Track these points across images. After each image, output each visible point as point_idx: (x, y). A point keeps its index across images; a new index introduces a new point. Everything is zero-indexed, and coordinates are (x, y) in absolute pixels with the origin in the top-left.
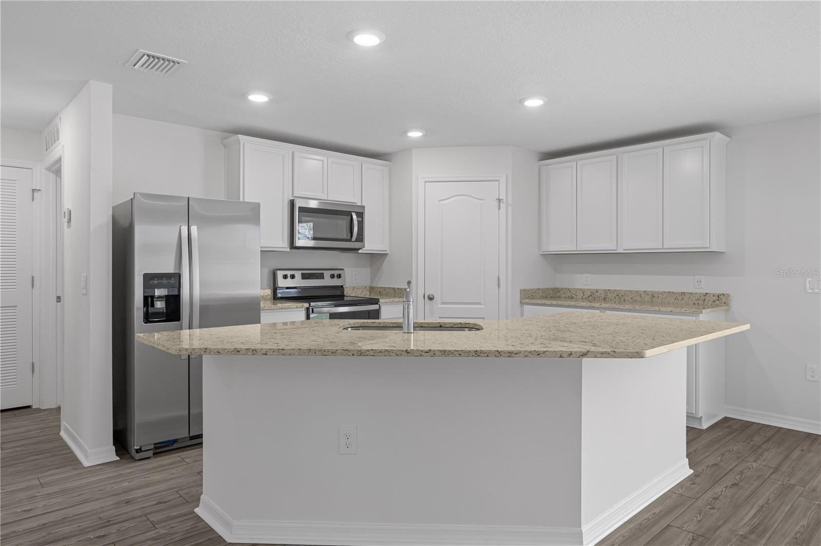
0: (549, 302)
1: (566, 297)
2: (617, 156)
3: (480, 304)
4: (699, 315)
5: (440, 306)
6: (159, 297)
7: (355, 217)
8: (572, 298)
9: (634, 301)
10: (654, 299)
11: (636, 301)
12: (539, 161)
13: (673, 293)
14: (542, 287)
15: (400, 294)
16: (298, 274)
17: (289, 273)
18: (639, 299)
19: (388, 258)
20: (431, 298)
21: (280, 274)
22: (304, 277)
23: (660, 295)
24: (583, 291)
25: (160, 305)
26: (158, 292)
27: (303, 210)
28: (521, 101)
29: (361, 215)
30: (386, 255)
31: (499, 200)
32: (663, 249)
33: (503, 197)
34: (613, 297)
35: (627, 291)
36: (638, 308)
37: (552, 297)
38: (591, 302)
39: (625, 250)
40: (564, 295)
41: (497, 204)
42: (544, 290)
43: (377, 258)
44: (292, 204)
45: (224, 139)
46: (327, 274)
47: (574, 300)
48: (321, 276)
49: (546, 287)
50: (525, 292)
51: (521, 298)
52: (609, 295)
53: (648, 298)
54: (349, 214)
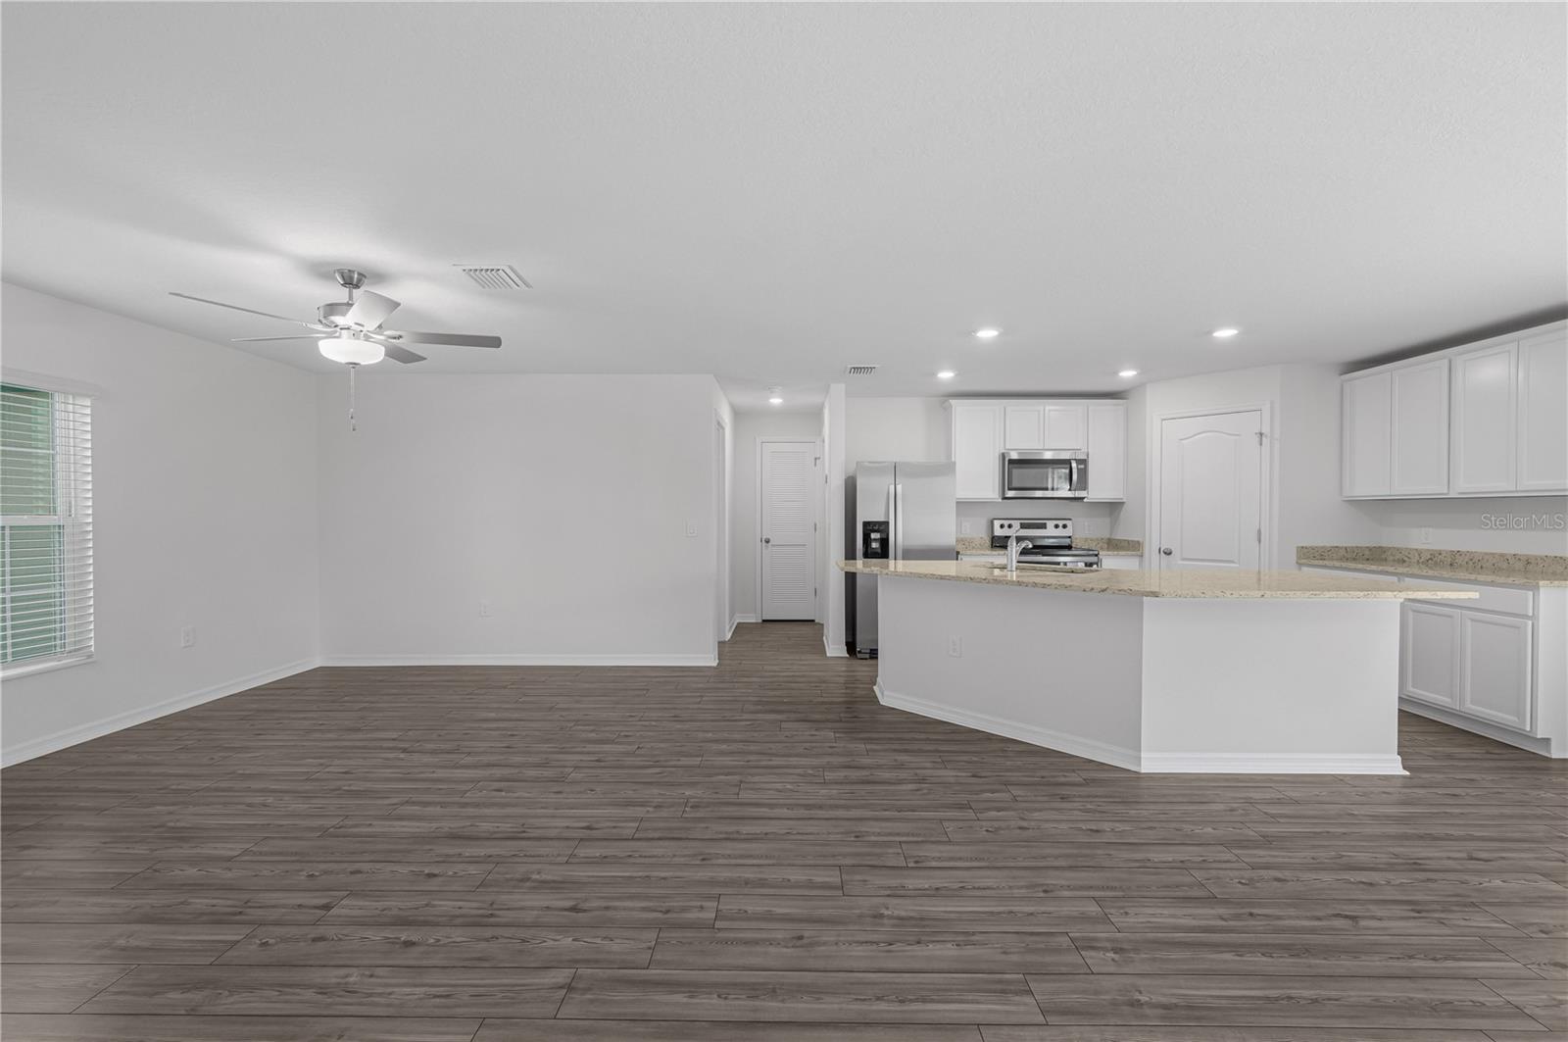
0: (1352, 565)
1: (1394, 561)
2: (1450, 361)
3: (1232, 562)
4: (1535, 589)
5: (1180, 562)
6: (875, 540)
7: (1074, 465)
8: (1404, 561)
9: (1496, 570)
10: (1530, 567)
11: (1500, 569)
12: (1341, 374)
13: (1561, 558)
14: (1345, 545)
15: (1133, 547)
16: (1016, 524)
17: (1006, 523)
18: (1505, 565)
19: (1125, 506)
20: (1168, 553)
21: (997, 524)
22: (1023, 526)
23: (1540, 561)
24: (1420, 552)
25: (874, 545)
26: (873, 536)
27: (1011, 462)
28: (1210, 332)
29: (1083, 462)
30: (1123, 503)
31: (1261, 434)
32: (1517, 491)
33: (1266, 430)
34: (1464, 563)
35: (1486, 554)
36: (1447, 576)
37: (1368, 559)
38: (1431, 568)
39: (1460, 493)
40: (1392, 558)
41: (1258, 439)
42: (1353, 549)
43: (1113, 507)
44: (1003, 456)
45: (944, 403)
46: (1050, 524)
47: (1405, 564)
48: (1044, 526)
49: (1354, 545)
50: (1306, 550)
51: (1299, 558)
52: (1459, 560)
53: (1519, 565)
54: (1067, 462)
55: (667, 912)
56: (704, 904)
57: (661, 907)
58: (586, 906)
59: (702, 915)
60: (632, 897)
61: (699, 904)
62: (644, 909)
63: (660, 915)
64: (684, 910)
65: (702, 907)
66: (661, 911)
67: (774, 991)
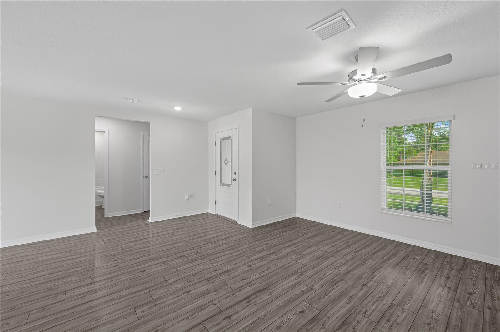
55: (155, 305)
56: (143, 314)
57: (159, 305)
58: (186, 294)
59: (141, 310)
60: (173, 303)
61: (145, 313)
62: (165, 302)
63: (157, 303)
64: (150, 308)
65: (143, 312)
66: (158, 304)
67: (105, 303)
